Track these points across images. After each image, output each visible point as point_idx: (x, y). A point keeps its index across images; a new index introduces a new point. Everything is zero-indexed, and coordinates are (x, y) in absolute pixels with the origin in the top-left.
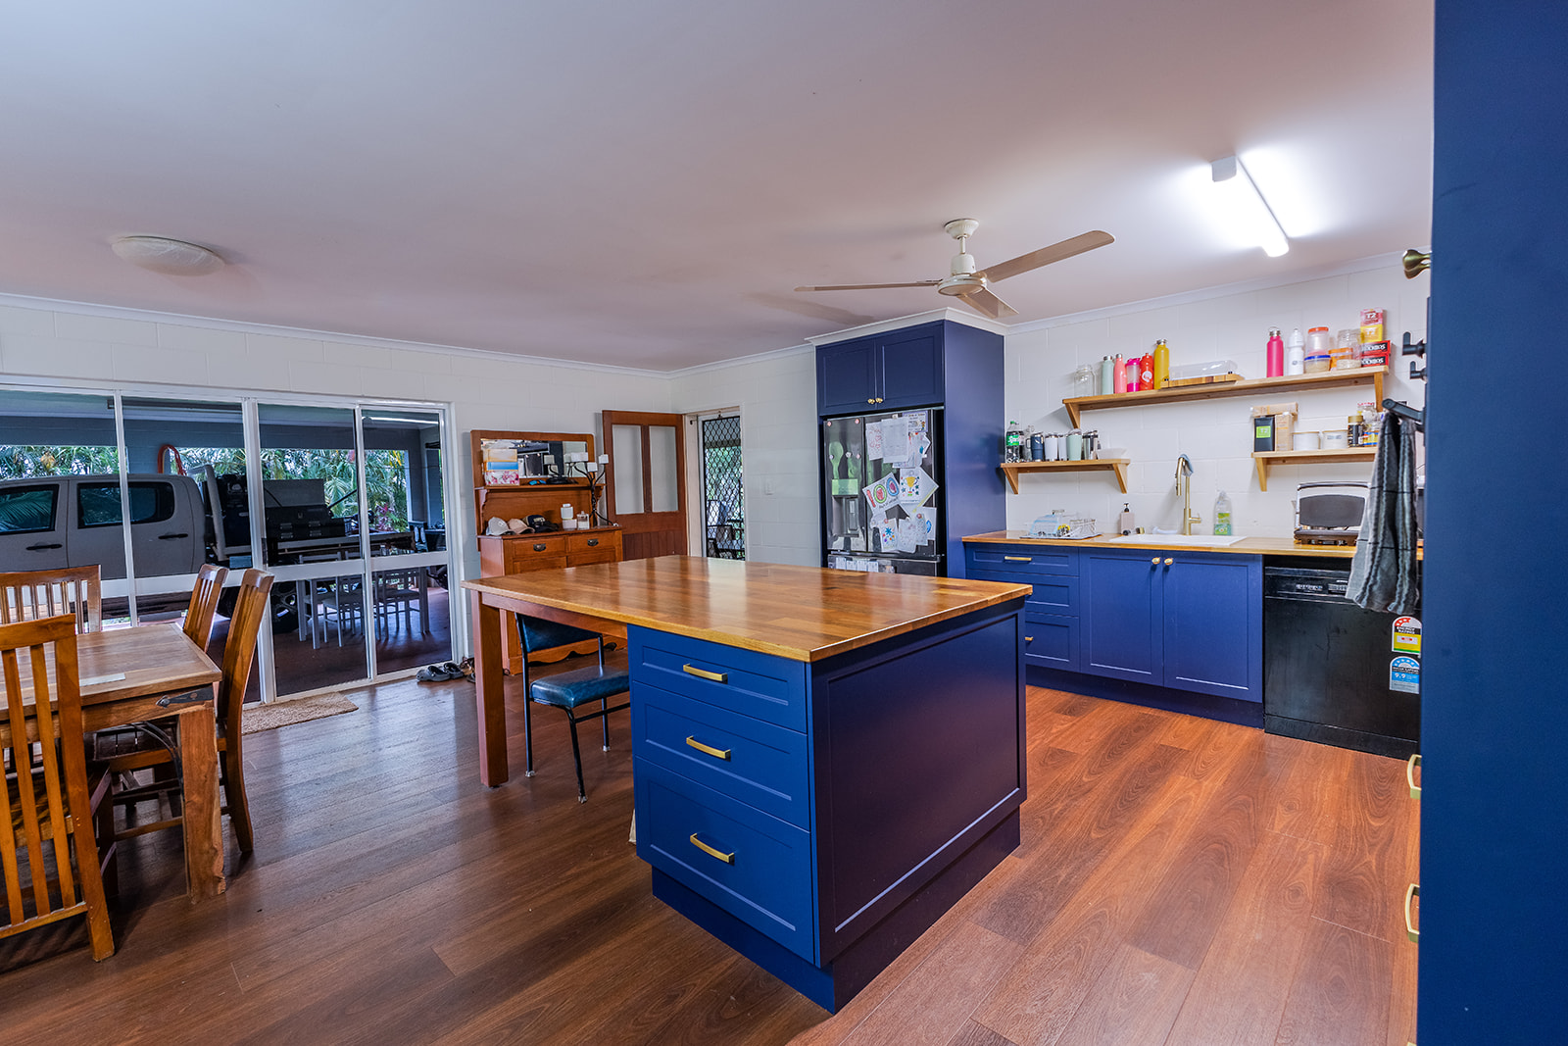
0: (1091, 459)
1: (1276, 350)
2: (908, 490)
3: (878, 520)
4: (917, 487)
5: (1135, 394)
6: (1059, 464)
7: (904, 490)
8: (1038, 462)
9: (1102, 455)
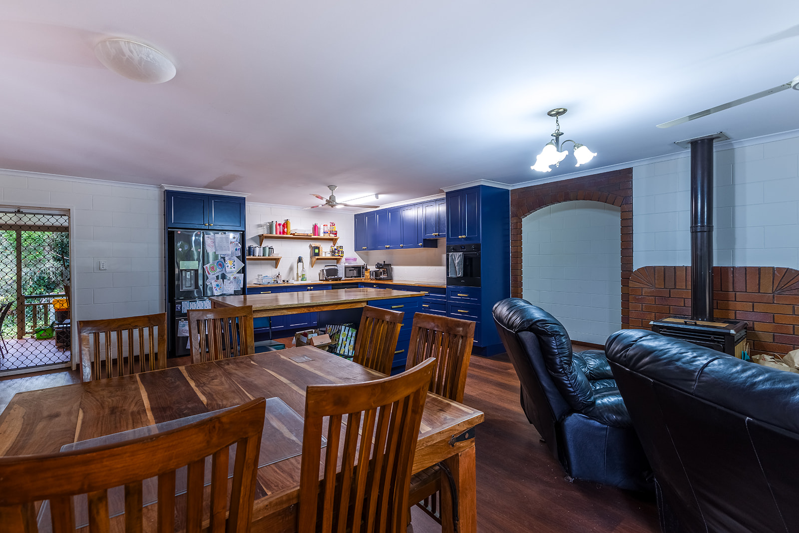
0: (271, 257)
1: (315, 228)
2: (229, 266)
3: (212, 282)
4: (234, 265)
5: (282, 235)
6: (259, 257)
7: (228, 266)
8: (252, 257)
9: (274, 256)
